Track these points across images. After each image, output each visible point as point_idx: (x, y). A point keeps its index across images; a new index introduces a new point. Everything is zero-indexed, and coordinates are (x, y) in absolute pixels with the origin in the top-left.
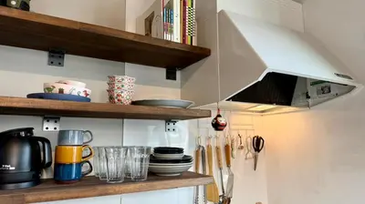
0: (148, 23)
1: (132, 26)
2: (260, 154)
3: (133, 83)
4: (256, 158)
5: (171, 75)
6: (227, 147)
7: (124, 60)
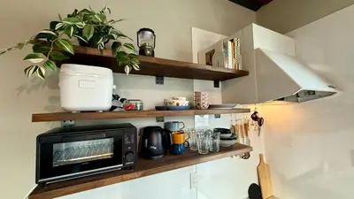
0: (209, 57)
1: (197, 60)
2: (262, 127)
4: (259, 129)
5: (216, 85)
6: (245, 125)
7: (192, 78)
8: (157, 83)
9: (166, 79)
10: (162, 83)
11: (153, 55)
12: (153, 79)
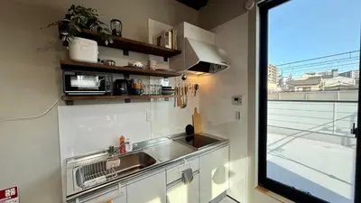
0: (158, 40)
1: (152, 42)
3: (156, 63)
4: (195, 92)
6: (186, 88)
8: (125, 54)
9: (130, 53)
10: (127, 55)
11: (120, 36)
12: (121, 52)
